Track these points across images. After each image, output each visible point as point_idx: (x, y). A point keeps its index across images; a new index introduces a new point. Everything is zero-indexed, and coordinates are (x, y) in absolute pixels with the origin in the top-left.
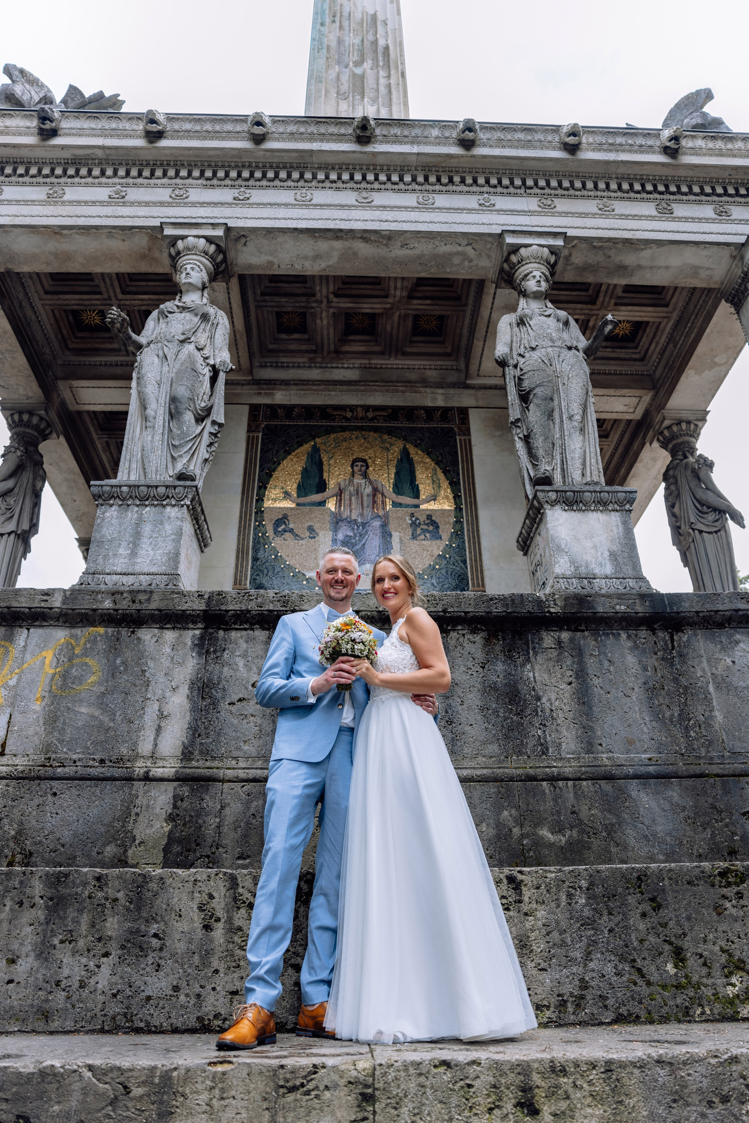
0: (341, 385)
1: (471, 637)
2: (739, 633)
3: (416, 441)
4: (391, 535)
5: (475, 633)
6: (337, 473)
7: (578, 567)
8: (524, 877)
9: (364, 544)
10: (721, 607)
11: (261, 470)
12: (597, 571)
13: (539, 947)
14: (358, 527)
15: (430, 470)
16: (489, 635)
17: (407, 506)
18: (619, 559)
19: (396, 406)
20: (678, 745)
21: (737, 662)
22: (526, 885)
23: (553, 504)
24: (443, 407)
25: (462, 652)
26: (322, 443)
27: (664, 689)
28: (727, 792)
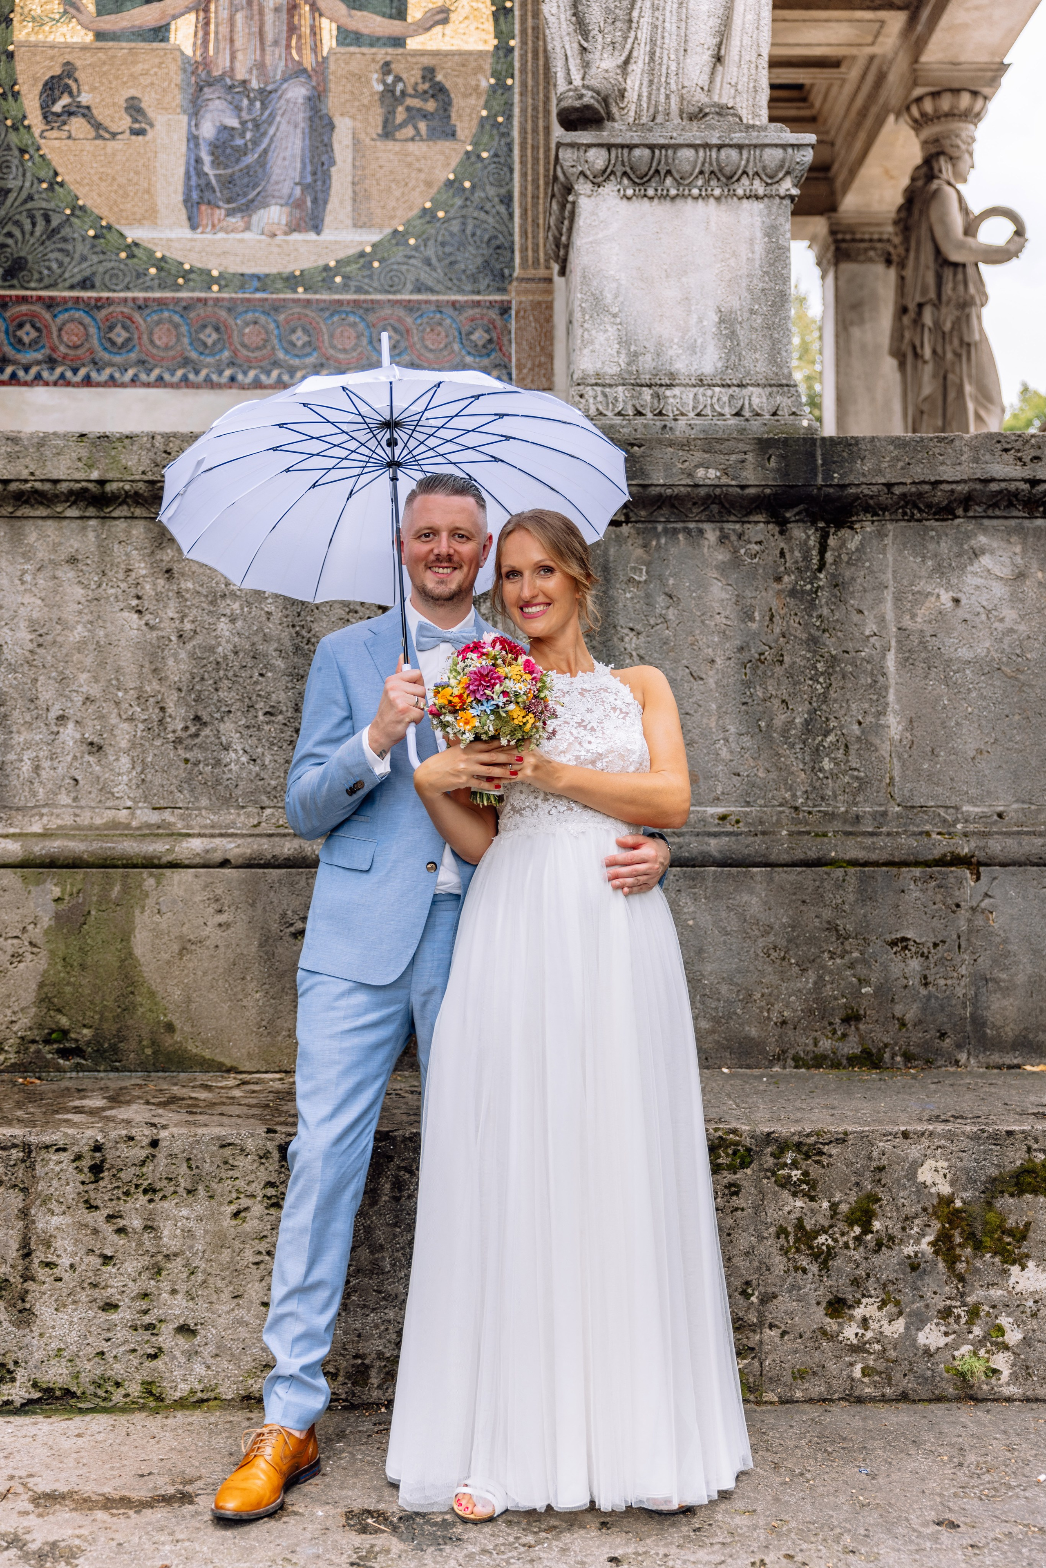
2: (985, 530)
4: (332, 126)
7: (636, 354)
9: (265, 151)
10: (947, 472)
14: (252, 102)
18: (741, 333)
20: (790, 788)
21: (964, 601)
23: (598, 179)
27: (781, 662)
28: (865, 896)
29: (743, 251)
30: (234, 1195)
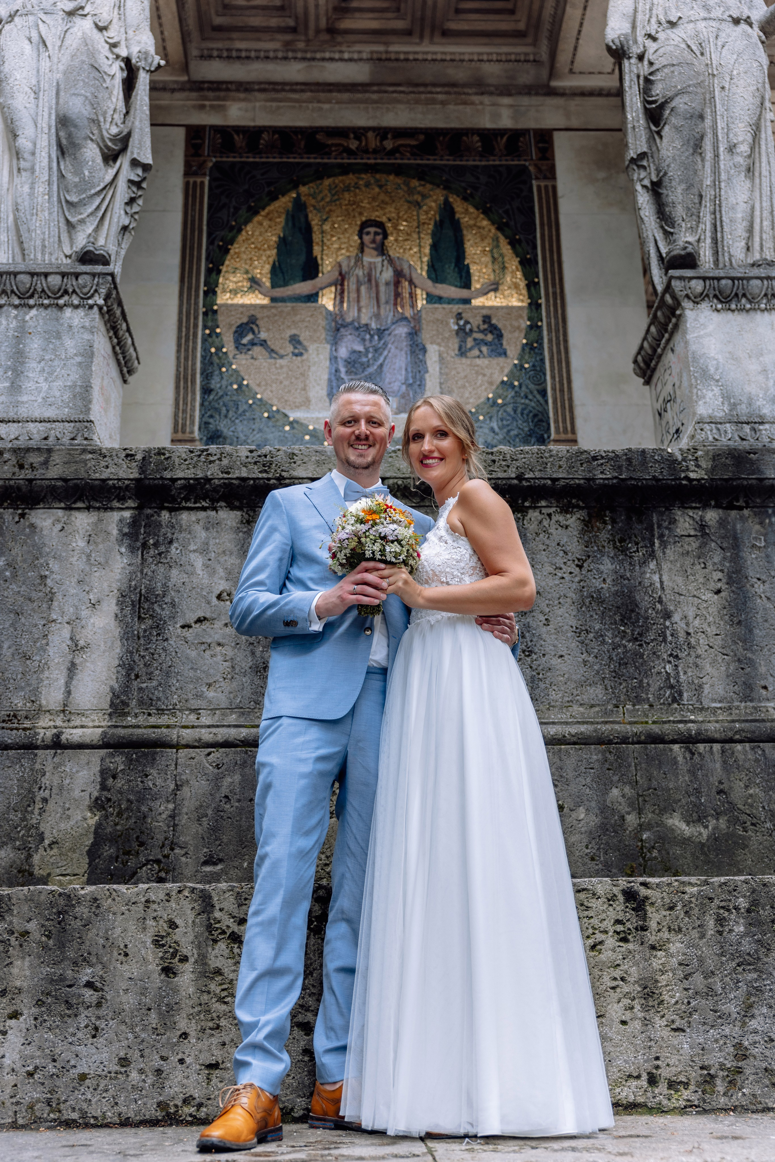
0: (339, 91)
1: (561, 518)
3: (465, 190)
4: (424, 350)
5: (567, 512)
6: (336, 246)
7: (735, 404)
8: (649, 891)
9: (381, 365)
11: (211, 242)
13: (672, 997)
14: (372, 336)
15: (489, 240)
16: (589, 515)
17: (451, 301)
19: (431, 129)
22: (652, 904)
23: (697, 299)
24: (510, 130)
25: (547, 542)
26: (309, 195)
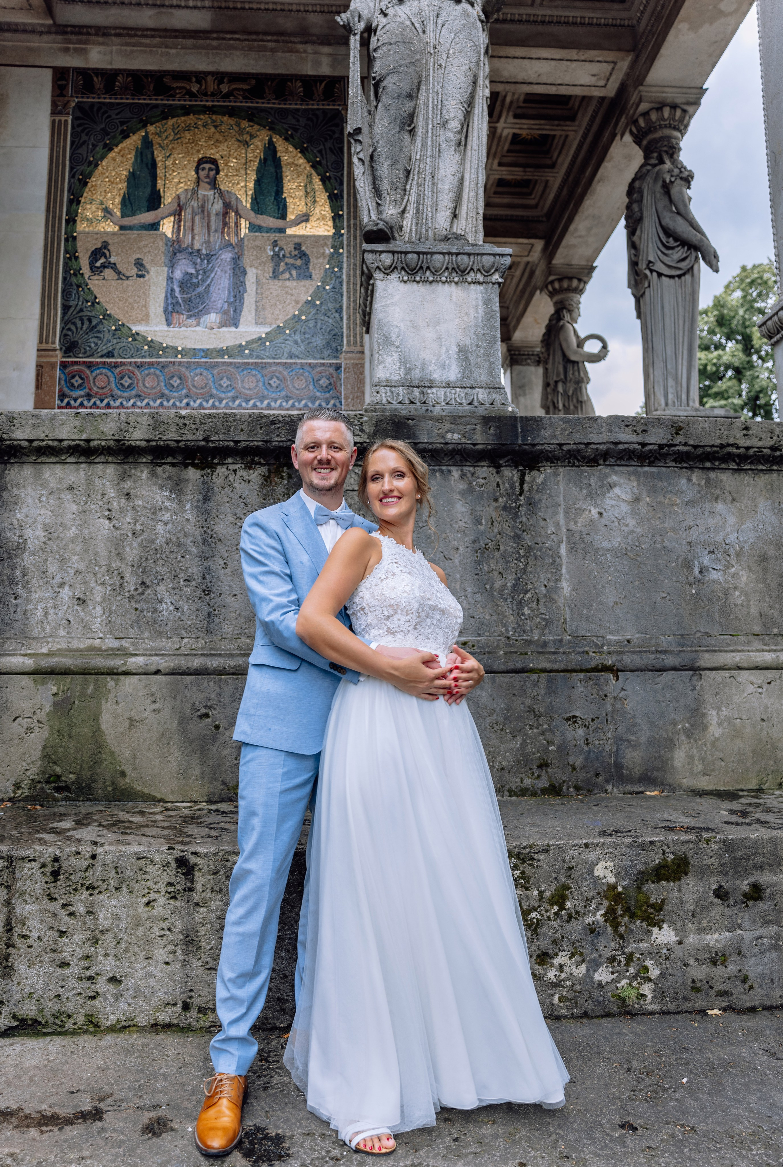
0: (184, 37)
1: (244, 473)
2: (616, 473)
3: (287, 131)
4: (245, 273)
5: (250, 468)
6: (176, 180)
7: (410, 369)
8: (198, 859)
9: (209, 285)
10: (594, 438)
11: (72, 176)
12: (436, 376)
13: (208, 944)
14: (202, 260)
15: (303, 177)
16: (269, 471)
17: (269, 230)
18: (471, 358)
19: (262, 74)
20: (505, 626)
21: (605, 514)
22: (200, 870)
23: (388, 270)
24: (329, 77)
25: (231, 495)
26: (156, 134)
27: (499, 549)
28: (551, 691)
29: (472, 312)
30: (146, 891)
